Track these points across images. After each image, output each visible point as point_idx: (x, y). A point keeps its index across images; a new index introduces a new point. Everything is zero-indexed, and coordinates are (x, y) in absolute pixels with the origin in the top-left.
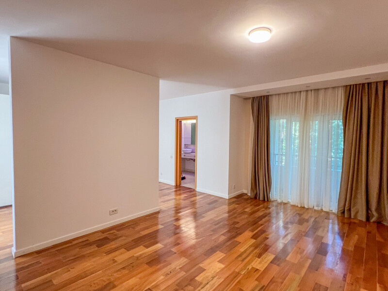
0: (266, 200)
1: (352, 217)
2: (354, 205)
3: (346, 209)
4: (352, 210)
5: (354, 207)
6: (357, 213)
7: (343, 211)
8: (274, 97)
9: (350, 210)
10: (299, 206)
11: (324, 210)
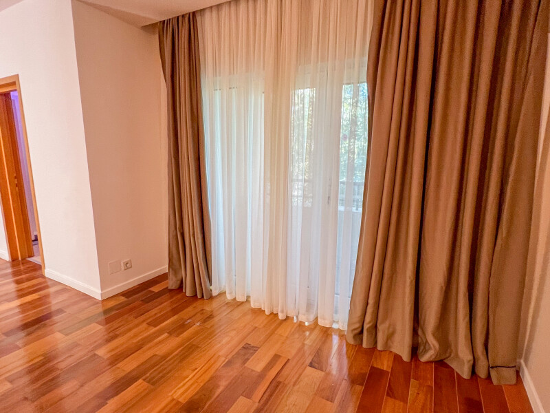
0: (199, 296)
1: (379, 347)
2: (386, 317)
3: (366, 327)
4: (381, 328)
5: (383, 322)
6: (390, 337)
7: (359, 330)
8: (207, 14)
9: (375, 327)
10: (267, 313)
11: (321, 322)
